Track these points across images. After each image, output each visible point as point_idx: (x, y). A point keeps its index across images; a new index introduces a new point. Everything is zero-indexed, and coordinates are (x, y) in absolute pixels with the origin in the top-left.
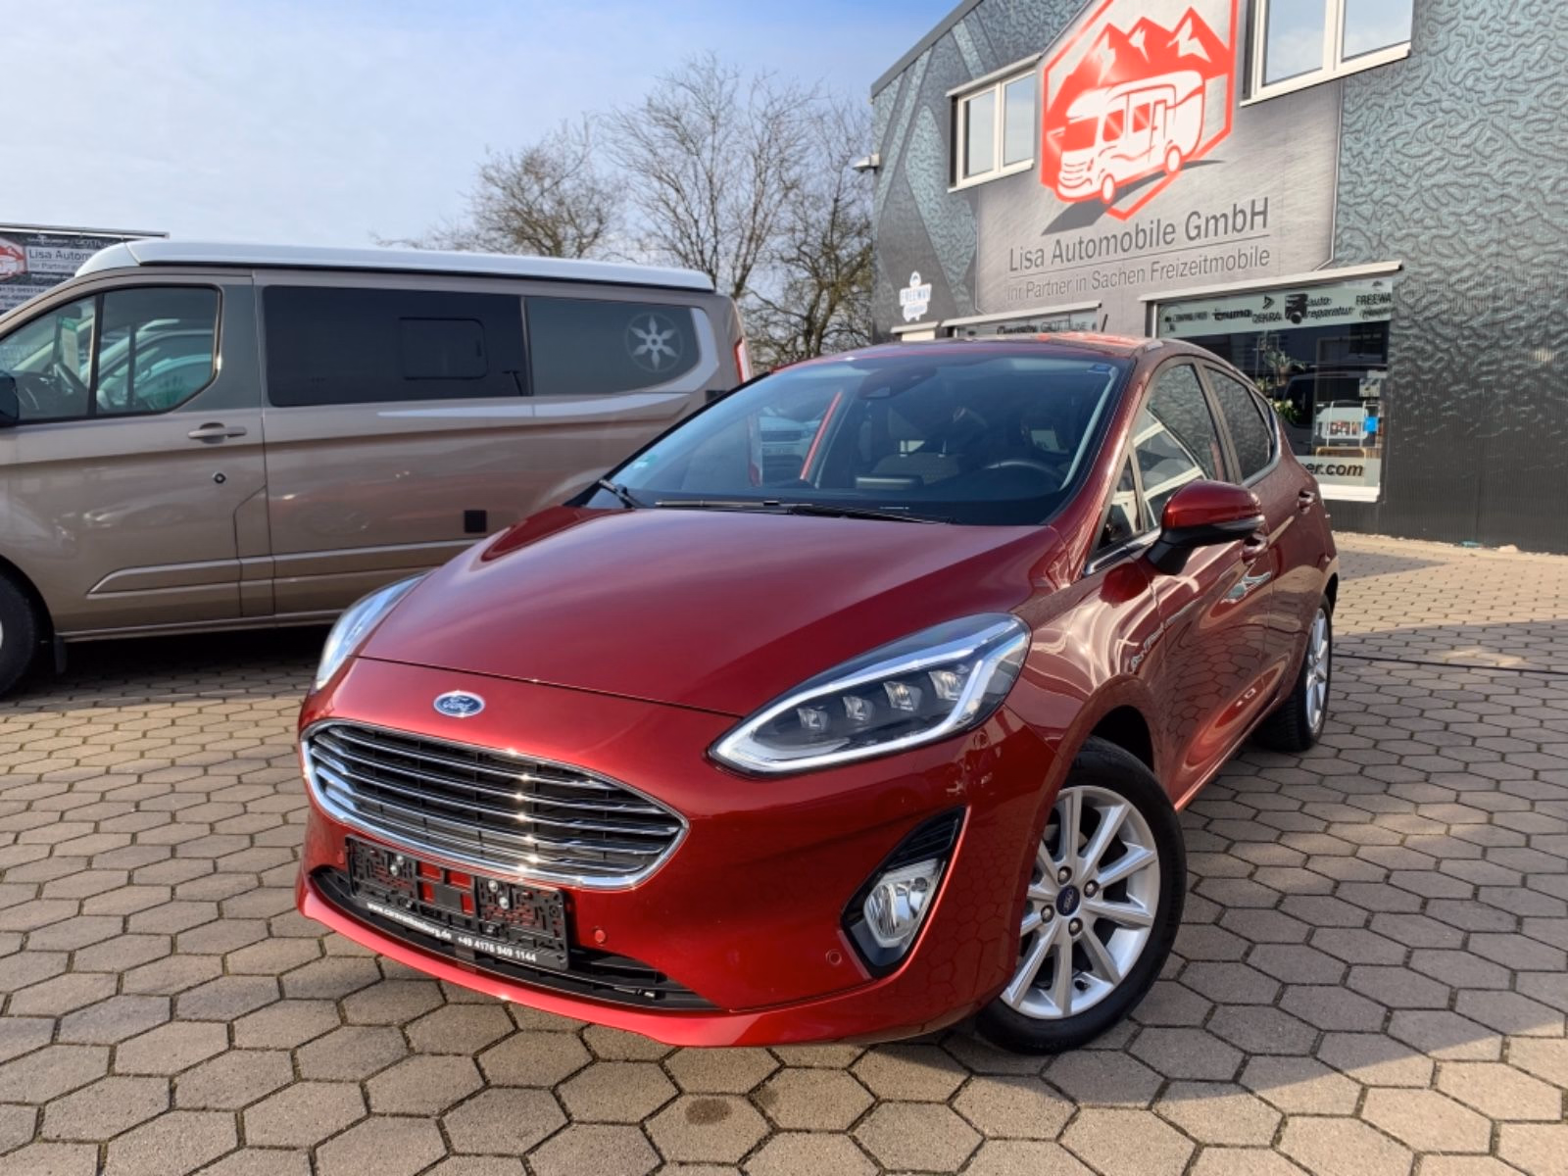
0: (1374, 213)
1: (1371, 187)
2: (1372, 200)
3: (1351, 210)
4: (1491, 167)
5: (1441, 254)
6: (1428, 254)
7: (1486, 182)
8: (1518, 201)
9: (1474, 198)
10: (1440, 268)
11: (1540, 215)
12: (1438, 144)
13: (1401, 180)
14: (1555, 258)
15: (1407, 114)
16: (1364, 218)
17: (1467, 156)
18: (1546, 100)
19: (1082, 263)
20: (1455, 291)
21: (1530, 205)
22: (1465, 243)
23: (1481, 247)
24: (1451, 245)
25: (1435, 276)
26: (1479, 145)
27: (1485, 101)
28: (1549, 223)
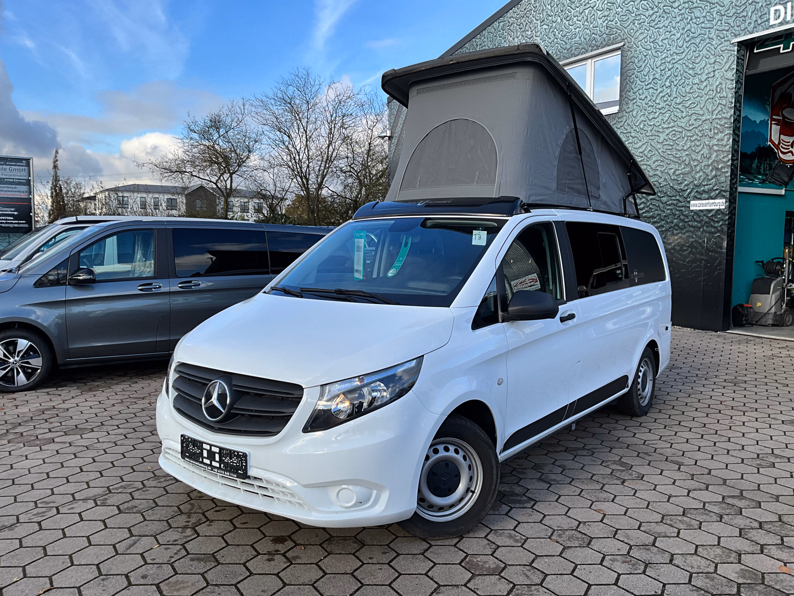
4: (651, 162)
7: (649, 168)
8: (661, 178)
11: (670, 184)
14: (675, 202)
17: (642, 157)
18: (670, 137)
21: (665, 179)
26: (646, 152)
27: (647, 134)
28: (673, 188)
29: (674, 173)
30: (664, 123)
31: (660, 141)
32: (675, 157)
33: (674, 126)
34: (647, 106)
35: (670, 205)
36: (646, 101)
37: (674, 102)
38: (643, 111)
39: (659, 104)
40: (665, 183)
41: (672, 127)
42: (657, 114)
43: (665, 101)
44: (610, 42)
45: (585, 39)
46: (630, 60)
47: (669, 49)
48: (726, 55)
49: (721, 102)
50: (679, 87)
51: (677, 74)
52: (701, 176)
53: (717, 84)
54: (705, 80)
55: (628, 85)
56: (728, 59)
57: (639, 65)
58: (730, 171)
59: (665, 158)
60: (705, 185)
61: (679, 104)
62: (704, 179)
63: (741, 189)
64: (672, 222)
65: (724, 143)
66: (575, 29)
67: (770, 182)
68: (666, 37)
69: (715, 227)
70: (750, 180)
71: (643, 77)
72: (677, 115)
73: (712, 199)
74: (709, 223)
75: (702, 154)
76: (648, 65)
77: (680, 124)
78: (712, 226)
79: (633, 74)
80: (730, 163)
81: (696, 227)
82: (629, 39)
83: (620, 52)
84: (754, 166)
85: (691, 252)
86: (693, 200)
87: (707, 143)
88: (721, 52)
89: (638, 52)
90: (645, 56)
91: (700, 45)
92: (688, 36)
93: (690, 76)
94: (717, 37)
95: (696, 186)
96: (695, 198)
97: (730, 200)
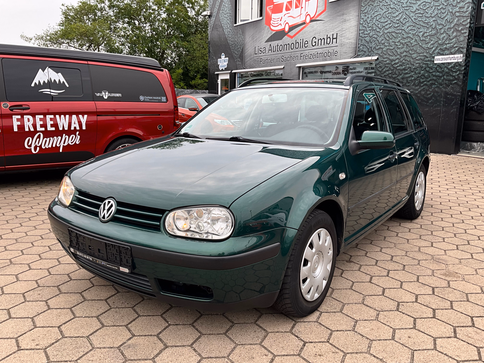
0: (370, 40)
1: (369, 31)
2: (369, 36)
3: (363, 39)
4: (405, 27)
5: (389, 55)
6: (386, 55)
7: (403, 32)
8: (413, 39)
9: (400, 37)
10: (389, 59)
11: (419, 44)
12: (389, 19)
13: (378, 30)
14: (423, 58)
15: (380, 8)
16: (367, 42)
17: (398, 24)
18: (421, 7)
19: (278, 53)
20: (393, 67)
21: (416, 40)
22: (397, 52)
23: (401, 53)
24: (393, 52)
25: (388, 62)
26: (401, 20)
27: (403, 6)
28: (421, 46)
29: (422, 36)
31: (413, 11)
32: (424, 23)
35: (419, 60)
40: (416, 43)
52: (444, 37)
58: (468, 32)
59: (417, 24)
60: (447, 44)
62: (447, 39)
63: (473, 49)
64: (420, 73)
65: (465, 10)
69: (454, 76)
70: (477, 42)
73: (451, 54)
74: (448, 73)
75: (447, 20)
78: (451, 75)
80: (468, 26)
81: (439, 76)
85: (433, 95)
86: (436, 56)
87: (451, 10)
95: (440, 44)
96: (439, 54)
97: (466, 55)
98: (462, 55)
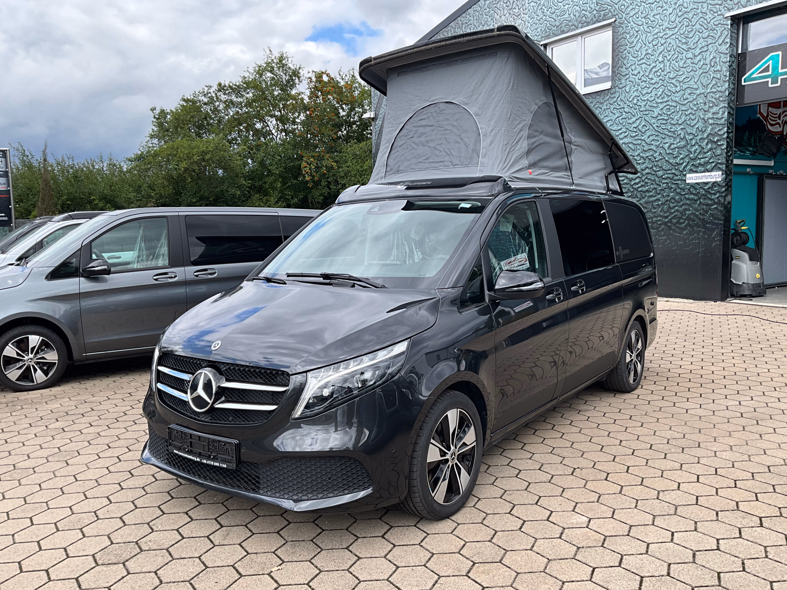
4: (645, 137)
7: (643, 143)
8: (656, 152)
9: (639, 149)
10: (626, 177)
11: (665, 158)
12: (624, 126)
14: (671, 176)
15: (611, 112)
17: (636, 132)
18: (664, 111)
21: (660, 154)
23: (642, 170)
25: (625, 181)
26: (640, 127)
27: (641, 109)
28: (668, 162)
29: (669, 148)
30: (658, 98)
31: (654, 116)
32: (670, 131)
33: (668, 101)
34: (640, 81)
35: (666, 179)
36: (639, 76)
37: (667, 76)
38: (636, 86)
39: (652, 79)
40: (661, 158)
41: (666, 102)
42: (650, 89)
43: (659, 76)
44: (601, 18)
45: (575, 16)
46: (622, 36)
47: (661, 24)
48: (719, 29)
49: (715, 75)
50: (673, 62)
51: (669, 49)
52: (697, 150)
53: (711, 57)
54: (699, 54)
55: (620, 61)
56: (721, 33)
57: (631, 41)
58: (726, 143)
59: (660, 132)
60: (701, 158)
61: (673, 79)
62: (700, 152)
63: (736, 161)
64: (668, 196)
65: (719, 116)
66: (564, 6)
67: (760, 154)
68: (658, 12)
69: (711, 200)
70: (742, 152)
71: (635, 52)
72: (671, 89)
73: (708, 171)
74: (706, 195)
75: (698, 128)
76: (640, 40)
77: (674, 99)
78: (709, 198)
79: (625, 50)
80: (726, 135)
81: (694, 200)
82: (620, 15)
83: (611, 28)
84: (745, 138)
85: (688, 224)
86: (689, 173)
87: (702, 116)
88: (714, 27)
89: (629, 28)
90: (637, 32)
91: (693, 20)
92: (680, 11)
93: (684, 51)
94: (710, 12)
95: (692, 160)
96: (691, 171)
97: (726, 172)
98: (720, 173)
